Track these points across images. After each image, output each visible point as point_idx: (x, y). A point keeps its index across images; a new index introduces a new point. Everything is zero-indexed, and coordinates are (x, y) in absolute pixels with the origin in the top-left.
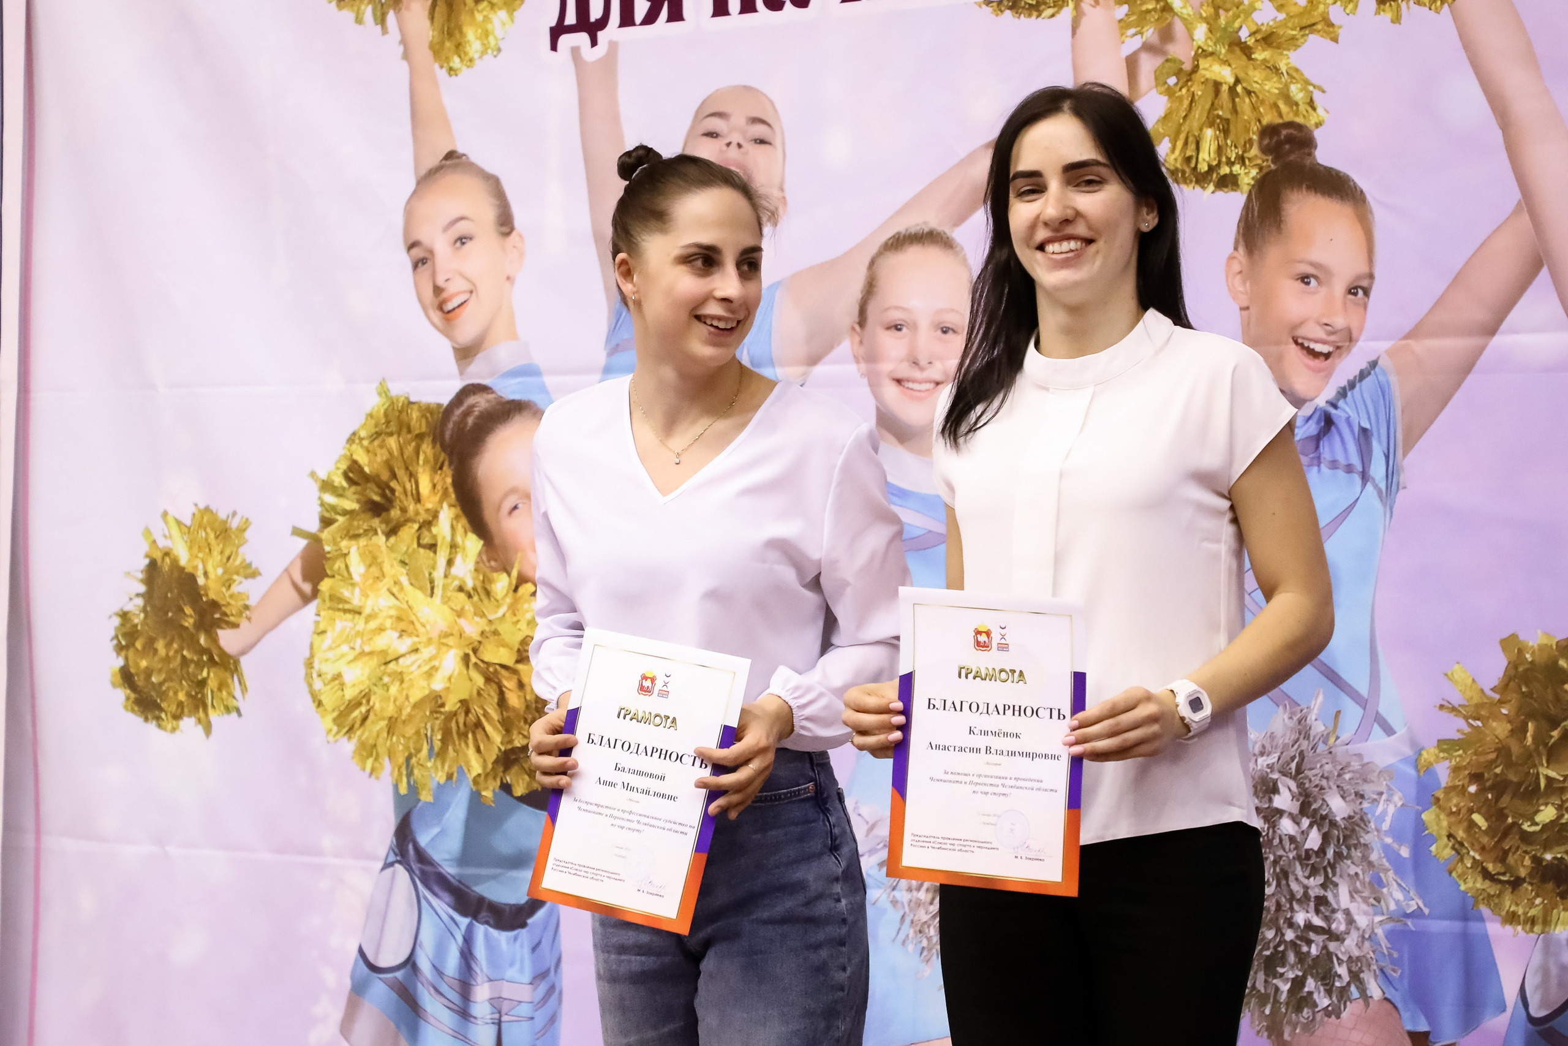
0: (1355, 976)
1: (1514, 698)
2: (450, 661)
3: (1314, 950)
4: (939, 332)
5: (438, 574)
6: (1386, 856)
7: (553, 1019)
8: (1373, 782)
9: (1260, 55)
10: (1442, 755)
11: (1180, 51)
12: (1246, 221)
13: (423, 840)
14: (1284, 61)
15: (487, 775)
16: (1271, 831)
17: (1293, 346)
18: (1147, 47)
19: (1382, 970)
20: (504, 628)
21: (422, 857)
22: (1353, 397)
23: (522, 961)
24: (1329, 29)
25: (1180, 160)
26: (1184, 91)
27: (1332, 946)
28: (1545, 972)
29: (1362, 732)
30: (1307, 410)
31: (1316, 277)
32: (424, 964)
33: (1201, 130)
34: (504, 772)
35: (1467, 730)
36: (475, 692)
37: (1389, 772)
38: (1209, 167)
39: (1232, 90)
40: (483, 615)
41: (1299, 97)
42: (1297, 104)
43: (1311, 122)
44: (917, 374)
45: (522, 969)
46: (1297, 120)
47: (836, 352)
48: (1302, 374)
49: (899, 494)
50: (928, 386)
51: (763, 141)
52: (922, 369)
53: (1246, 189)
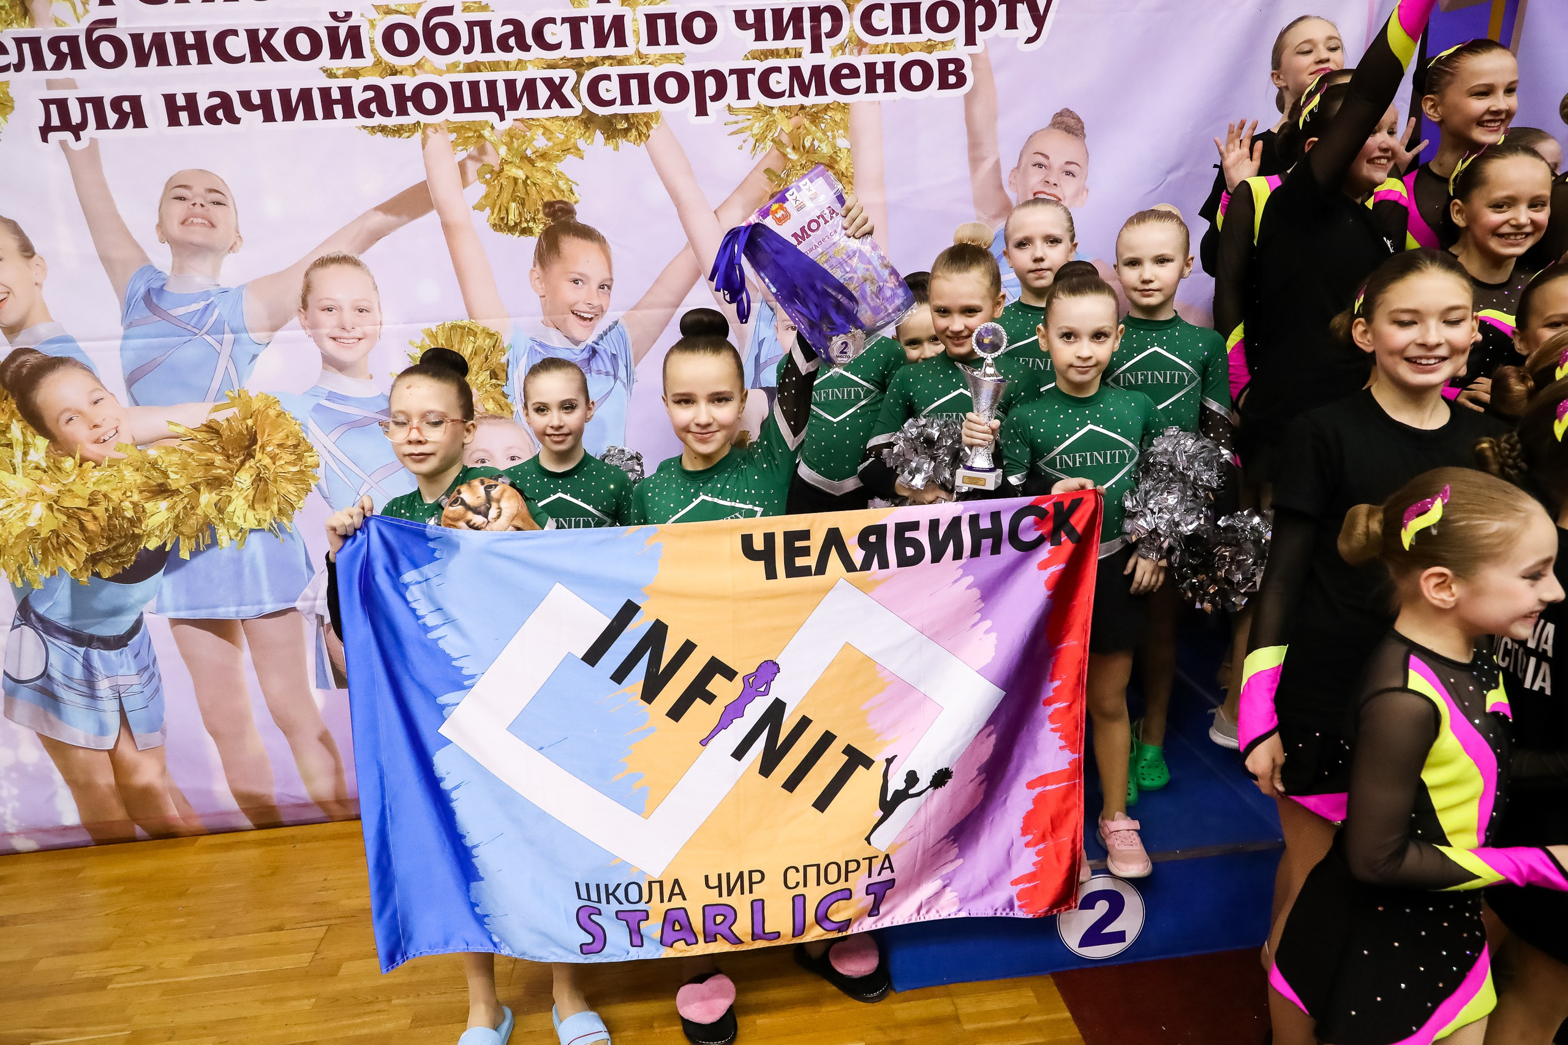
2: (38, 510)
4: (357, 312)
5: (18, 460)
7: (157, 690)
9: (539, 164)
11: (492, 160)
12: (539, 251)
13: (41, 610)
14: (554, 168)
15: (80, 569)
17: (573, 314)
18: (470, 157)
20: (77, 488)
21: (41, 619)
22: (606, 339)
23: (128, 664)
24: (578, 152)
25: (497, 219)
26: (496, 182)
30: (582, 346)
31: (581, 280)
32: (56, 674)
33: (508, 203)
34: (93, 566)
36: (61, 525)
38: (515, 223)
39: (525, 182)
40: (58, 482)
41: (564, 187)
42: (563, 191)
43: (572, 201)
44: (345, 334)
45: (129, 668)
46: (565, 199)
47: (290, 324)
48: (577, 328)
49: (343, 399)
50: (353, 341)
51: (219, 203)
52: (348, 332)
53: (538, 235)
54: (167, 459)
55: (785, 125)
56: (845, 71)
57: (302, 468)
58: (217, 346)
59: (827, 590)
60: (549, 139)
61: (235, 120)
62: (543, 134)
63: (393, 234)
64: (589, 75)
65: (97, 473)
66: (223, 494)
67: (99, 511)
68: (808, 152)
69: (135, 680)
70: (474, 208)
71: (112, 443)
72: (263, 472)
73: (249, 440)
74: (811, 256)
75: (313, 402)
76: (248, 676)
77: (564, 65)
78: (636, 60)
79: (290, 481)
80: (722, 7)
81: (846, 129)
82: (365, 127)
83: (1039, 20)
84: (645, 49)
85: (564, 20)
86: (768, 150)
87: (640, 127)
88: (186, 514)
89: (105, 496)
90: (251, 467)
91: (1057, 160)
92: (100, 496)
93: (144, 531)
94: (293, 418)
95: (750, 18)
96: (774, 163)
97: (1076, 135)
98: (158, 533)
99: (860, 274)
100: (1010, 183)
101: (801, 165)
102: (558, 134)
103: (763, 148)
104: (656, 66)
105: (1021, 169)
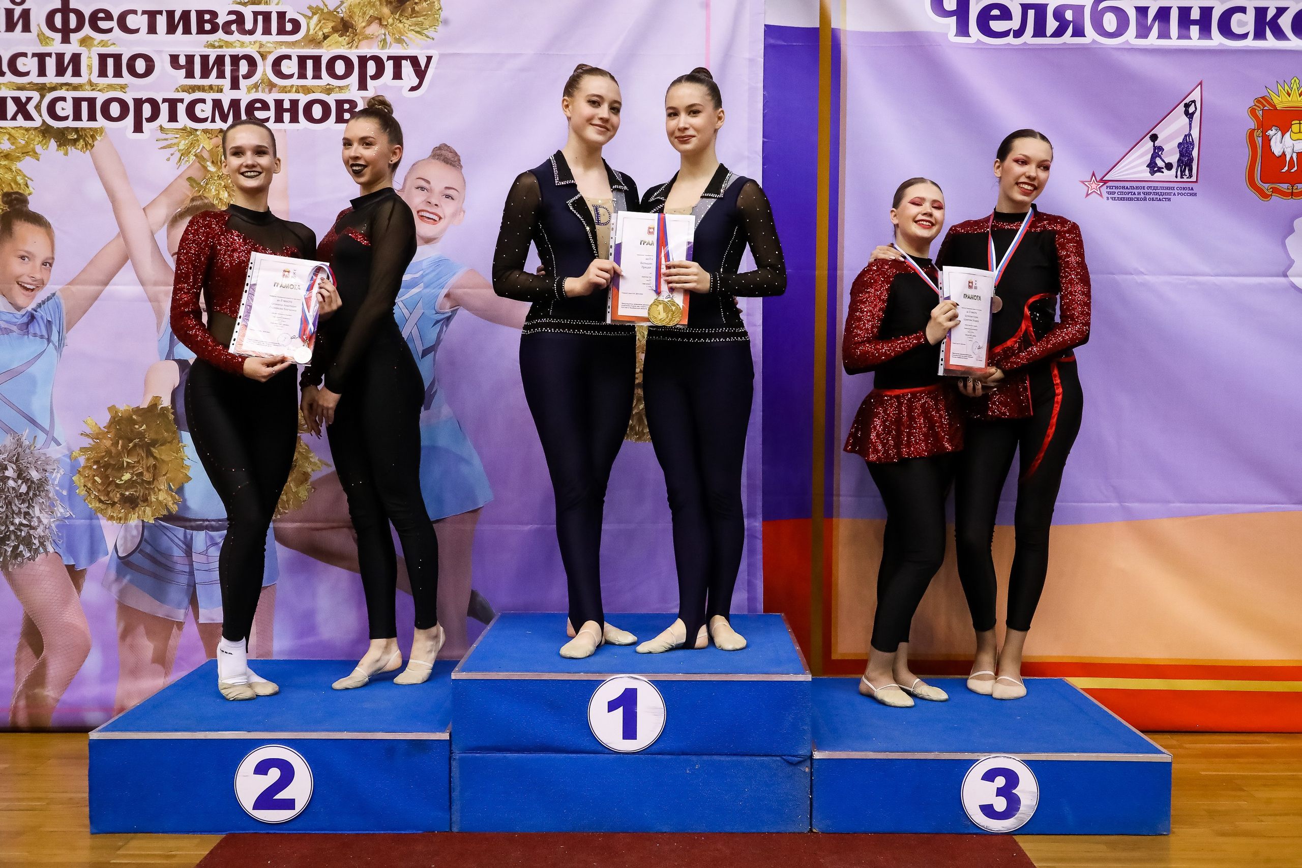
0: (42, 544)
1: (113, 431)
3: (23, 534)
6: (57, 495)
8: (51, 465)
9: (3, 162)
10: (81, 453)
14: (15, 167)
16: (4, 485)
17: (17, 285)
19: (54, 541)
22: (44, 307)
24: (35, 155)
27: (31, 532)
28: (125, 538)
29: (46, 444)
30: (23, 312)
31: (27, 257)
35: (93, 443)
37: (58, 461)
41: (21, 182)
42: (20, 185)
43: (27, 193)
46: (20, 191)
48: (20, 297)
55: (207, 144)
56: (258, 105)
60: (13, 144)
62: (9, 139)
64: (49, 97)
77: (32, 88)
78: (88, 87)
80: (159, 52)
83: (421, 74)
84: (95, 78)
85: (34, 55)
86: (191, 162)
87: (87, 139)
91: (437, 185)
95: (182, 61)
96: (196, 173)
97: (454, 166)
101: (218, 176)
102: (20, 141)
103: (187, 161)
104: (103, 93)
105: (406, 190)
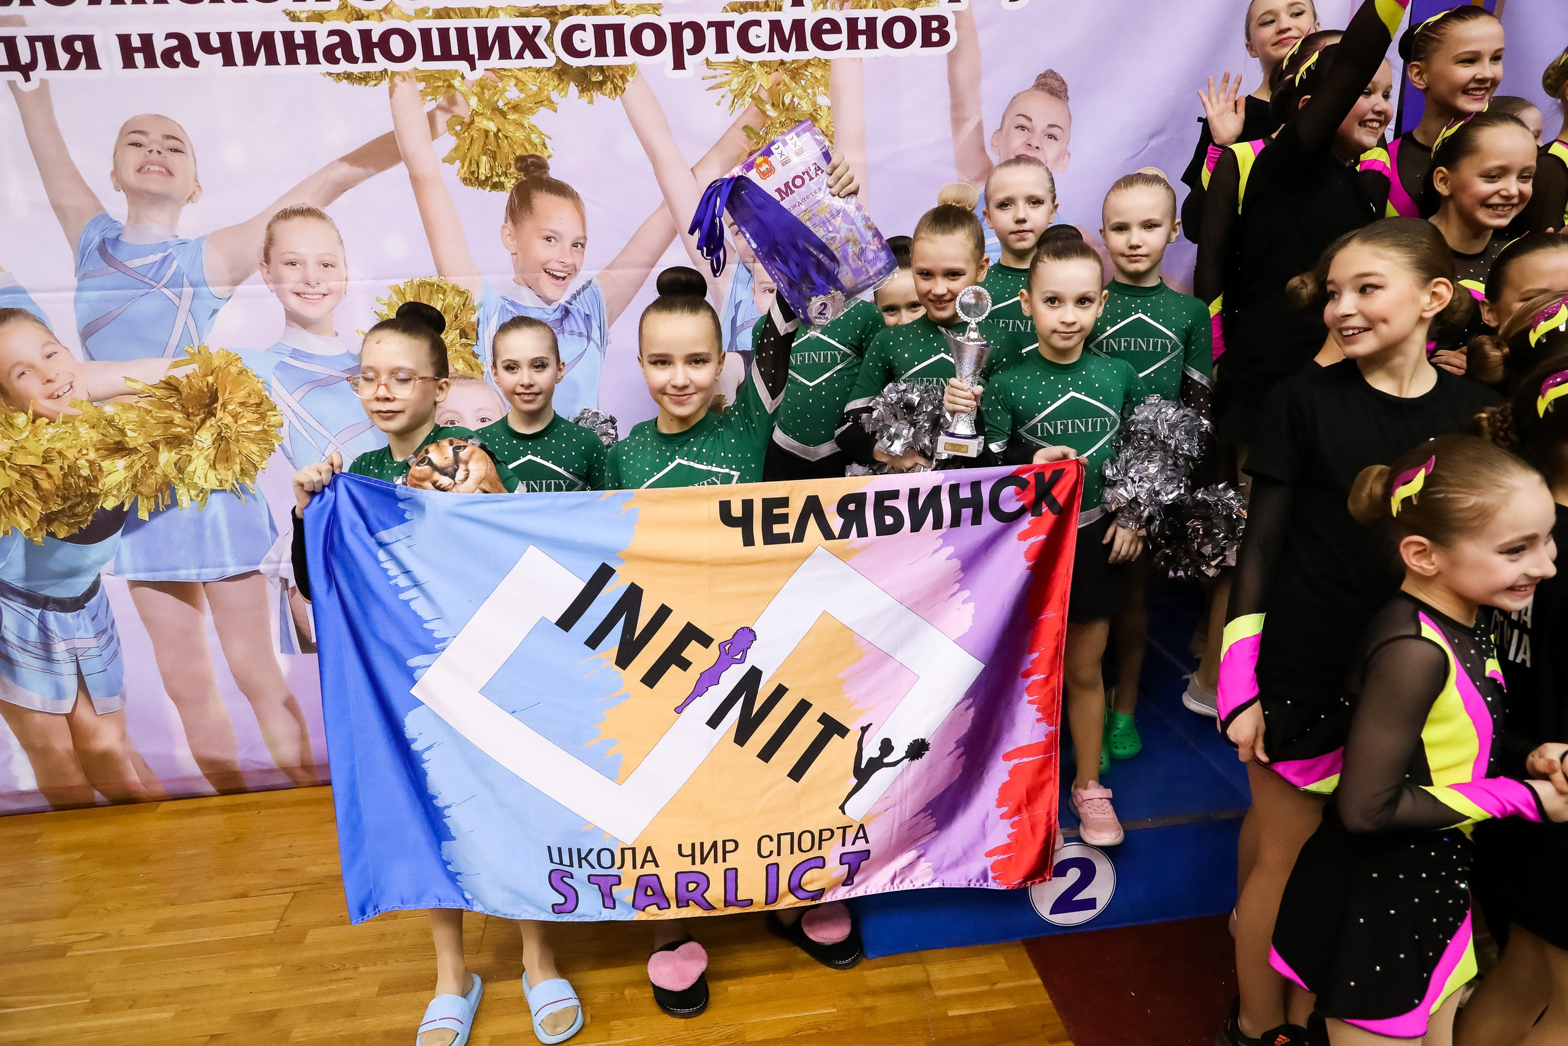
4: (322, 267)
7: (116, 653)
11: (462, 111)
12: (511, 206)
14: (527, 121)
15: (35, 529)
17: (545, 273)
18: (439, 107)
20: (31, 445)
22: (579, 298)
23: (86, 626)
24: (552, 105)
25: (467, 172)
26: (466, 134)
30: (555, 306)
31: (553, 237)
32: (10, 636)
33: (479, 157)
34: (48, 526)
36: (14, 483)
38: (486, 177)
39: (496, 135)
40: (10, 438)
41: (537, 141)
42: (536, 145)
43: (545, 155)
44: (310, 290)
45: (87, 631)
46: (537, 154)
47: (251, 278)
48: (549, 287)
49: (308, 357)
50: (318, 296)
51: (176, 151)
52: (313, 287)
53: (509, 190)
54: (124, 416)
55: (764, 81)
56: (827, 26)
57: (266, 427)
58: (176, 301)
59: (804, 558)
60: (521, 91)
61: (192, 63)
62: (516, 85)
63: (359, 186)
64: (563, 25)
65: (51, 430)
66: (183, 453)
67: (54, 469)
68: (787, 109)
69: (93, 643)
70: (444, 161)
71: (67, 399)
72: (224, 431)
73: (210, 398)
74: (794, 213)
75: (275, 360)
76: (211, 640)
77: (538, 14)
78: (611, 10)
79: (253, 441)
81: (827, 86)
82: (330, 74)
86: (746, 106)
87: (615, 80)
88: (144, 474)
89: (60, 453)
90: (212, 426)
91: (1040, 123)
92: (54, 454)
93: (101, 490)
94: (255, 376)
96: (752, 120)
97: (1060, 98)
98: (115, 492)
99: (843, 234)
100: (992, 145)
101: (780, 123)
102: (531, 86)
103: (742, 105)
104: (632, 17)
105: (1004, 131)
